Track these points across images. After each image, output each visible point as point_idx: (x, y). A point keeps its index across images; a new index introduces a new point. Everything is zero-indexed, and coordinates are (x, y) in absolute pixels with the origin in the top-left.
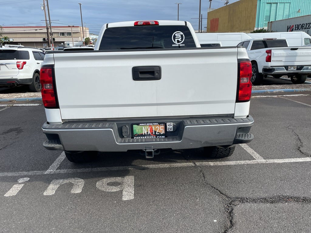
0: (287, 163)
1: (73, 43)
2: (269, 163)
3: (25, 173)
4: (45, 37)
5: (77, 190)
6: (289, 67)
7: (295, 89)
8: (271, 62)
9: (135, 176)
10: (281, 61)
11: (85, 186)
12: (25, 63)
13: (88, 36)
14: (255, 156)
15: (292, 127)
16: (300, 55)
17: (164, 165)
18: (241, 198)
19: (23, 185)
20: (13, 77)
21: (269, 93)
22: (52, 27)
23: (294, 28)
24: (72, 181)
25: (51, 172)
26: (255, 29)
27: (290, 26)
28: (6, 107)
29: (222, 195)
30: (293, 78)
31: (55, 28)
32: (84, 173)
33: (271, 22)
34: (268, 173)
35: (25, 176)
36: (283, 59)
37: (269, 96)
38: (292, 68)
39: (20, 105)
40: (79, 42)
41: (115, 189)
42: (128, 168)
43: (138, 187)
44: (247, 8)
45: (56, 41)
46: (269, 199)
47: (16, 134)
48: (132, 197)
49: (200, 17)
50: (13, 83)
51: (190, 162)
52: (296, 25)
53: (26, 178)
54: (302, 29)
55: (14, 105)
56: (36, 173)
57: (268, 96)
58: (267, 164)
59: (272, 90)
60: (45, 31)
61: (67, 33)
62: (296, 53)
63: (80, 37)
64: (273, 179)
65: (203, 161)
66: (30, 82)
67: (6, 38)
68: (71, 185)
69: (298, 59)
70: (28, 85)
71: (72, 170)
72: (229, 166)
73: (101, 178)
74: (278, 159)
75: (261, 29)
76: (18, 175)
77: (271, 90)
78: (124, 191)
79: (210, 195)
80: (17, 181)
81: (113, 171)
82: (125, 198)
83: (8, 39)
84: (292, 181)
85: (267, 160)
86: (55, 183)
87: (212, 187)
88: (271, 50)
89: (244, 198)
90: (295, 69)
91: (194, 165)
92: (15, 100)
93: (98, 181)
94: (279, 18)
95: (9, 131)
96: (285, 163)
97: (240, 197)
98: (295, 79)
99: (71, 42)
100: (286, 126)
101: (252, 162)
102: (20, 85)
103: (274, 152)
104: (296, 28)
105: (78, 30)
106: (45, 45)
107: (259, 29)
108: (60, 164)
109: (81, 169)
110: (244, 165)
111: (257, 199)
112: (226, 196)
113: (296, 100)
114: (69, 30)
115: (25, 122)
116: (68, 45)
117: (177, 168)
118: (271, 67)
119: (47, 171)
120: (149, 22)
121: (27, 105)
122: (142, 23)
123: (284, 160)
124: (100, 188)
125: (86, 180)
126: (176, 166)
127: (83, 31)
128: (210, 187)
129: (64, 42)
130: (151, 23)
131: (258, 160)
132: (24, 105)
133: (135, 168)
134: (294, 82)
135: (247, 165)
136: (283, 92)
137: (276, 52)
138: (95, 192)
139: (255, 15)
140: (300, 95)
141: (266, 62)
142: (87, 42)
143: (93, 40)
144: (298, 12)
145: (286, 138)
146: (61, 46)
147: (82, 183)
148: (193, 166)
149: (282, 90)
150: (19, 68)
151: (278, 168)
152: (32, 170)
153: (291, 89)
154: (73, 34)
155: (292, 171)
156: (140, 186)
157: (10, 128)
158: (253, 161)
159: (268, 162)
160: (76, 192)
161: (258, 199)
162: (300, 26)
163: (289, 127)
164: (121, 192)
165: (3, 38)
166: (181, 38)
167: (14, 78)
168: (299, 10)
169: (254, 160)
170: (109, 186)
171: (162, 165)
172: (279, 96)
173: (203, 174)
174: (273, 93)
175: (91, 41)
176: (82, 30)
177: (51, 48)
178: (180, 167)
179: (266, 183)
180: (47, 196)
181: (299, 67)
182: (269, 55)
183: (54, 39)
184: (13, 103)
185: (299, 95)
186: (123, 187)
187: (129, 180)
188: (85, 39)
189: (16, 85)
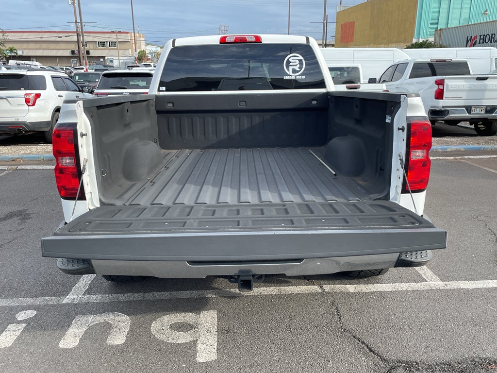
0: (481, 289)
1: (119, 60)
2: (451, 290)
3: (30, 301)
4: (74, 48)
5: (118, 339)
6: (473, 108)
7: (483, 146)
8: (443, 99)
9: (219, 311)
10: (460, 98)
11: (131, 331)
12: (38, 96)
13: (143, 48)
14: (425, 274)
15: (483, 218)
16: (492, 88)
17: (268, 288)
18: (407, 363)
19: (24, 325)
20: (18, 119)
21: (439, 152)
22: (84, 32)
23: (478, 40)
24: (109, 318)
25: (74, 299)
26: (414, 41)
27: (471, 37)
28: (5, 170)
29: (373, 354)
30: (479, 126)
31: (91, 35)
32: (130, 302)
33: (441, 30)
34: (451, 309)
35: (29, 307)
36: (464, 95)
37: (441, 158)
38: (478, 111)
39: (29, 167)
40: (129, 58)
41: (183, 338)
42: (208, 293)
43: (224, 333)
44: (401, 6)
45: (91, 55)
46: (456, 365)
47: (19, 222)
48: (214, 357)
49: (324, 20)
50: (18, 130)
51: (314, 285)
52: (480, 36)
53: (30, 311)
54: (491, 42)
55: (19, 167)
56: (47, 301)
57: (438, 158)
58: (448, 290)
59: (445, 147)
60: (75, 38)
61: (109, 43)
62: (486, 85)
63: (130, 50)
64: (461, 323)
65: (336, 282)
66: (47, 127)
67: (11, 50)
68: (107, 328)
69: (488, 94)
70: (43, 132)
71: (110, 296)
72: (381, 293)
73: (160, 314)
74: (466, 280)
75: (424, 41)
76: (17, 304)
77: (442, 147)
78: (199, 342)
79: (351, 355)
80: (15, 318)
81: (181, 299)
82: (201, 358)
83: (15, 51)
84: (493, 327)
85: (447, 282)
86: (79, 323)
87: (354, 337)
88: (444, 80)
89: (412, 362)
90: (482, 112)
91: (320, 291)
92: (22, 159)
93: (155, 319)
94: (453, 24)
95: (7, 216)
96: (478, 289)
97: (404, 359)
98: (481, 127)
99: (116, 56)
100: (473, 215)
101: (422, 287)
102: (30, 131)
103: (458, 266)
104: (482, 41)
105: (127, 37)
106: (74, 62)
107: (421, 41)
108: (90, 284)
109: (126, 295)
110: (407, 291)
111: (435, 364)
112: (380, 356)
113: (486, 167)
114: (112, 38)
115: (35, 200)
116: (112, 61)
117: (292, 296)
118: (443, 107)
119: (68, 297)
120: (246, 38)
121: (41, 167)
122: (233, 40)
123: (476, 284)
124: (158, 336)
125: (133, 317)
126: (290, 292)
127: (135, 40)
128: (349, 337)
129: (105, 57)
130: (249, 39)
131: (431, 283)
132: (35, 167)
133: (218, 294)
134: (480, 133)
135: (413, 291)
136: (463, 150)
137: (452, 83)
138: (148, 343)
139: (414, 18)
140: (492, 156)
141: (436, 99)
142: (141, 58)
143: (151, 54)
144: (485, 13)
145: (475, 240)
146: (100, 64)
147: (126, 323)
148: (318, 293)
149: (462, 148)
150: (29, 104)
151: (466, 300)
152: (43, 295)
153: (476, 146)
154: (118, 45)
155: (492, 306)
156: (228, 333)
157: (10, 211)
158: (422, 283)
159: (448, 288)
160: (116, 343)
161: (437, 364)
162: (488, 36)
163: (479, 218)
164: (195, 342)
165: (7, 50)
166: (298, 66)
167: (21, 120)
168: (486, 11)
169: (423, 281)
170: (173, 331)
171: (265, 288)
172: (456, 158)
173: (337, 309)
174: (447, 152)
175: (149, 55)
176: (133, 39)
177: (83, 67)
178: (297, 295)
179: (449, 331)
180: (65, 350)
181: (489, 108)
182: (441, 87)
183: (88, 52)
184: (18, 163)
185: (489, 156)
186: (197, 334)
187: (208, 318)
188: (139, 53)
189: (24, 132)
